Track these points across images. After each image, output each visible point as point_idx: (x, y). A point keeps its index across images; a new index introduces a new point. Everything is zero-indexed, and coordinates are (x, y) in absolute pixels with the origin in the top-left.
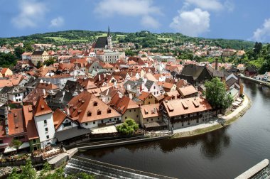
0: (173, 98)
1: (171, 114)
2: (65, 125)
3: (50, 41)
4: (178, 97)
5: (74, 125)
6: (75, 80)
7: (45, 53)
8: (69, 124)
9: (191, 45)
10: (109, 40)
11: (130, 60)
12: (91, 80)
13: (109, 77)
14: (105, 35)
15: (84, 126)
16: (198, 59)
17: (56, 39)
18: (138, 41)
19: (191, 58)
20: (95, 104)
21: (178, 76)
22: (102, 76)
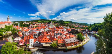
0: (68, 38)
1: (67, 42)
2: (36, 42)
3: (37, 22)
4: (69, 38)
5: (39, 43)
6: (41, 32)
7: (35, 24)
8: (38, 42)
9: (74, 24)
10: (52, 22)
11: (56, 27)
12: (45, 32)
13: (50, 32)
14: (51, 21)
15: (41, 43)
16: (76, 28)
17: (38, 21)
18: (59, 23)
19: (74, 28)
20: (45, 38)
21: (70, 32)
22: (48, 31)
